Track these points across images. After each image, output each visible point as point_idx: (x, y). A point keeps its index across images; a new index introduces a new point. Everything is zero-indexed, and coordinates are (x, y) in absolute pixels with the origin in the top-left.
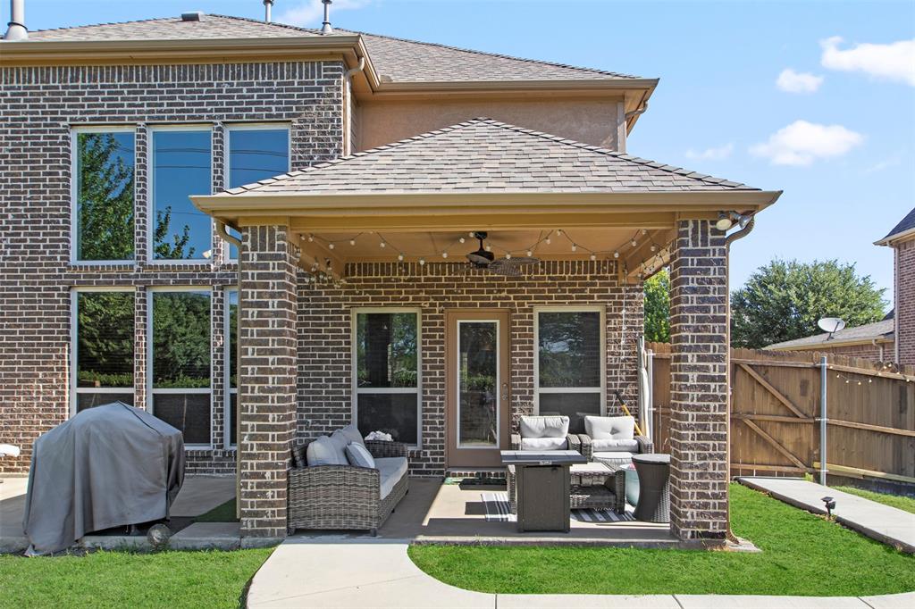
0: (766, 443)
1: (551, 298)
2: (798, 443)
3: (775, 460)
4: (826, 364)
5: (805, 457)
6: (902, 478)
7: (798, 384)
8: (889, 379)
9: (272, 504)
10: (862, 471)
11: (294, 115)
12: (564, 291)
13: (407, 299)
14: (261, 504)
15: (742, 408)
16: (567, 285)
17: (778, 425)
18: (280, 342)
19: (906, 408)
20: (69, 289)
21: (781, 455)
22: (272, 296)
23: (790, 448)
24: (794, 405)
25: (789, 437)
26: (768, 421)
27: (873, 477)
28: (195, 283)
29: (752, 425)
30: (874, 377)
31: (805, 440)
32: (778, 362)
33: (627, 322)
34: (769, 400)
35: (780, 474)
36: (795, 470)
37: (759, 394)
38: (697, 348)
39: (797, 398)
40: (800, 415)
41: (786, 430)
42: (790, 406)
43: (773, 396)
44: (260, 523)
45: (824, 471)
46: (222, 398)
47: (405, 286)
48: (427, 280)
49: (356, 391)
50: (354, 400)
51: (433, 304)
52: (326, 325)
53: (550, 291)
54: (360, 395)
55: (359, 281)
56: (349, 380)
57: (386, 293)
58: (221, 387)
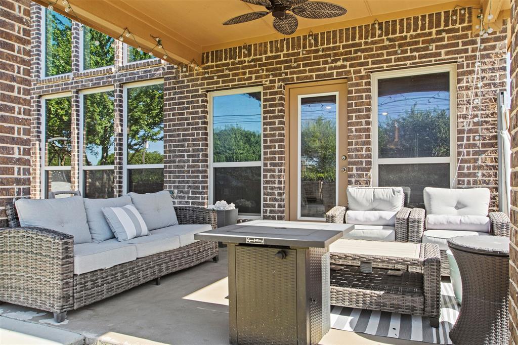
1: (389, 61)
12: (405, 52)
13: (250, 78)
16: (409, 44)
20: (40, 97)
28: (104, 84)
33: (483, 78)
46: (121, 173)
47: (249, 67)
48: (267, 58)
49: (212, 165)
50: (211, 173)
51: (272, 82)
52: (188, 108)
53: (388, 54)
54: (215, 169)
55: (212, 67)
56: (206, 155)
57: (234, 75)
58: (120, 163)
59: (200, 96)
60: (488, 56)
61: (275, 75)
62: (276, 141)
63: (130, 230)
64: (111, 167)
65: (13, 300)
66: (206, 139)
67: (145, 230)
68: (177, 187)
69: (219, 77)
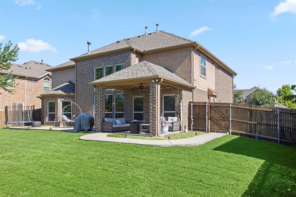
0: (218, 125)
1: (165, 93)
2: (225, 125)
3: (220, 129)
4: (231, 106)
5: (227, 128)
6: (251, 134)
7: (225, 110)
8: (248, 109)
9: (99, 127)
10: (241, 132)
11: (124, 62)
12: (167, 91)
13: (141, 95)
14: (98, 127)
15: (212, 116)
16: (168, 90)
17: (221, 120)
18: (100, 103)
19: (252, 116)
20: (94, 95)
21: (221, 128)
22: (99, 96)
23: (223, 126)
24: (224, 115)
25: (223, 123)
26: (219, 119)
27: (244, 134)
28: (110, 93)
29: (214, 120)
30: (244, 109)
31: (227, 124)
32: (220, 105)
33: (179, 97)
34: (219, 114)
35: (221, 132)
36: (224, 131)
37: (216, 113)
38: (152, 102)
39: (225, 114)
40: (225, 118)
41: (222, 121)
42: (223, 116)
43: (220, 114)
44: (98, 130)
45: (231, 131)
46: (114, 114)
47: (141, 92)
48: (144, 91)
49: (134, 112)
50: (133, 114)
51: (145, 95)
52: (128, 100)
53: (165, 92)
54: (134, 113)
55: (133, 91)
56: (132, 110)
57: (138, 93)
58: (114, 112)
59: (131, 98)
60: (180, 93)
61: (145, 94)
62: (146, 108)
63: (119, 123)
64: (112, 112)
65: (105, 131)
66: (132, 107)
67: (121, 123)
68: (126, 117)
69: (135, 94)
